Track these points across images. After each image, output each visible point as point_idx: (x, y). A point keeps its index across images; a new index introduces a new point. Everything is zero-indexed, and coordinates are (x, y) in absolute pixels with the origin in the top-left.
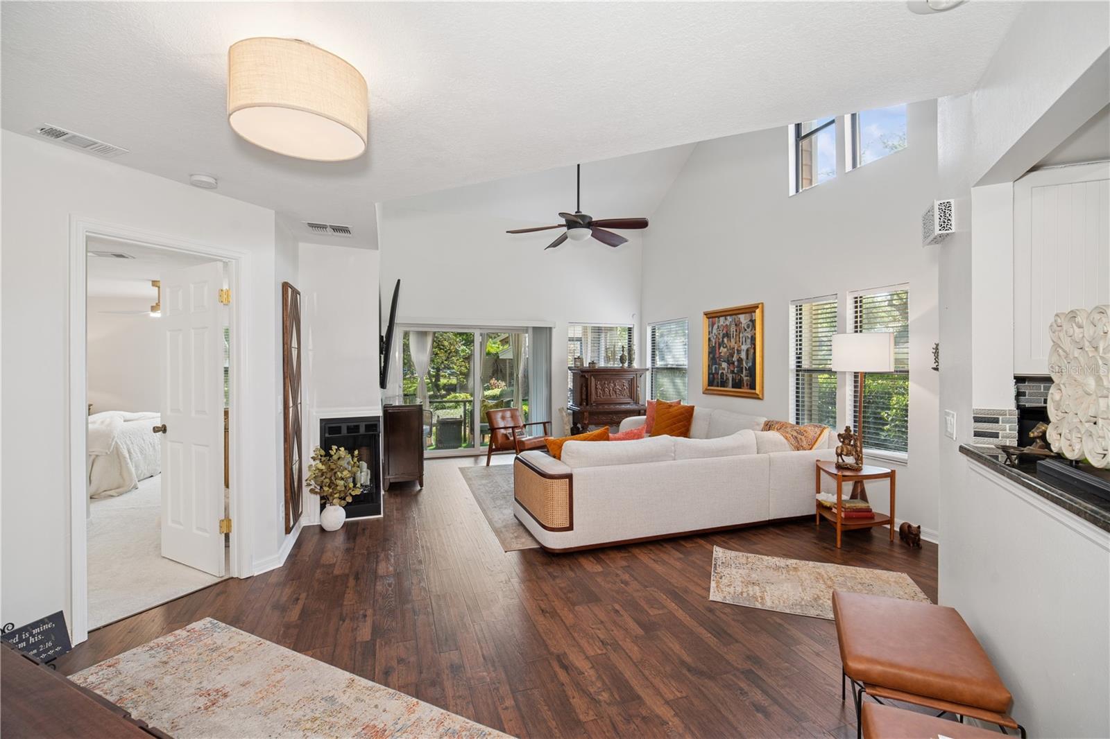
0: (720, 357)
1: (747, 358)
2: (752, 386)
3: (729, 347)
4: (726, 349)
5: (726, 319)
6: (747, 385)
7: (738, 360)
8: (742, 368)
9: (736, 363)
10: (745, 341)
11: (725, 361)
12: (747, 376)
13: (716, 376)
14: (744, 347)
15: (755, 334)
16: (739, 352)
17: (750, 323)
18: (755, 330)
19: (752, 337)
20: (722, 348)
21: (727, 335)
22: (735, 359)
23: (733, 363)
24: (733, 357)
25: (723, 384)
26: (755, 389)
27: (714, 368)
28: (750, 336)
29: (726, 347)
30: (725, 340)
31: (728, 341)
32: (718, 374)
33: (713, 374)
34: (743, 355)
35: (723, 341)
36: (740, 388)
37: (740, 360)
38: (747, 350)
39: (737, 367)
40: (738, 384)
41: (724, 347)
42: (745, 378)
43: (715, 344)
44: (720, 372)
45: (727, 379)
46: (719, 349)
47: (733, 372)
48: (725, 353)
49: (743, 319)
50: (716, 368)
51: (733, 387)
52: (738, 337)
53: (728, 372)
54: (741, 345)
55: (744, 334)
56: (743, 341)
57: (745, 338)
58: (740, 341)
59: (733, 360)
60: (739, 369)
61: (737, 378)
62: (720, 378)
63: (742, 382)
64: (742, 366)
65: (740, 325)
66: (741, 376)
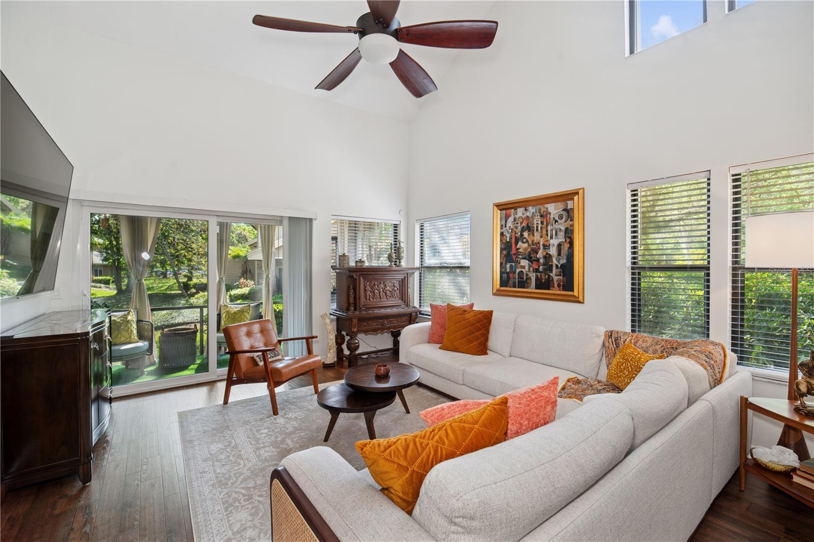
0: (517, 253)
1: (559, 254)
3: (530, 242)
4: (526, 245)
5: (526, 210)
6: (559, 285)
7: (545, 257)
8: (552, 265)
9: (542, 261)
10: (556, 235)
11: (525, 259)
12: (560, 275)
13: (511, 275)
14: (554, 242)
15: (572, 226)
16: (546, 247)
17: (565, 214)
18: (572, 220)
19: (567, 229)
20: (520, 243)
21: (529, 228)
22: (540, 254)
23: (538, 260)
24: (537, 253)
25: (523, 283)
26: (572, 290)
27: (508, 265)
28: (563, 228)
29: (527, 241)
30: (526, 234)
31: (529, 235)
32: (515, 273)
33: (508, 273)
34: (553, 251)
35: (522, 235)
36: (549, 289)
37: (548, 257)
38: (559, 245)
39: (544, 265)
40: (544, 284)
41: (523, 242)
42: (556, 278)
43: (511, 238)
44: (518, 270)
45: (529, 279)
46: (516, 244)
47: (537, 270)
48: (526, 249)
49: (554, 209)
50: (511, 266)
51: (537, 288)
52: (544, 231)
53: (529, 271)
54: (549, 239)
55: (554, 226)
56: (553, 235)
57: (556, 231)
58: (547, 235)
59: (538, 256)
60: (546, 267)
61: (543, 277)
62: (517, 278)
63: (551, 282)
64: (550, 264)
65: (548, 216)
66: (549, 276)
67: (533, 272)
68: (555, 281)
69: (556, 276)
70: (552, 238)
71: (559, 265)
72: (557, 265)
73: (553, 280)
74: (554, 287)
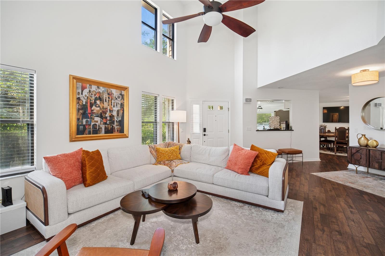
0: (92, 112)
1: (118, 115)
2: (121, 130)
3: (101, 107)
4: (99, 108)
5: (98, 88)
6: (118, 131)
7: (110, 116)
8: (114, 121)
9: (108, 118)
10: (116, 105)
11: (98, 116)
12: (118, 126)
13: (87, 127)
14: (115, 109)
15: (124, 102)
16: (111, 111)
17: (121, 96)
18: (124, 100)
19: (121, 104)
20: (94, 107)
21: (100, 99)
22: (108, 115)
23: (106, 118)
24: (106, 114)
26: (124, 133)
27: (84, 121)
28: (120, 103)
29: (99, 106)
30: (98, 102)
31: (100, 103)
32: (90, 125)
33: (84, 126)
34: (115, 114)
35: (95, 102)
36: (113, 133)
37: (112, 117)
38: (118, 111)
39: (110, 120)
40: (109, 131)
41: (96, 106)
42: (116, 127)
43: (87, 103)
44: (92, 124)
45: (100, 128)
46: (91, 106)
47: (105, 123)
48: (98, 111)
49: (115, 93)
50: (87, 122)
51: (105, 133)
54: (113, 107)
55: (115, 101)
56: (115, 105)
57: (116, 104)
58: (112, 105)
59: (106, 116)
60: (111, 121)
61: (109, 127)
62: (92, 128)
63: (114, 130)
64: (113, 120)
65: (112, 95)
66: (113, 126)
67: (103, 124)
68: (116, 129)
69: (116, 126)
70: (114, 106)
71: (118, 121)
72: (117, 121)
73: (115, 128)
74: (115, 132)
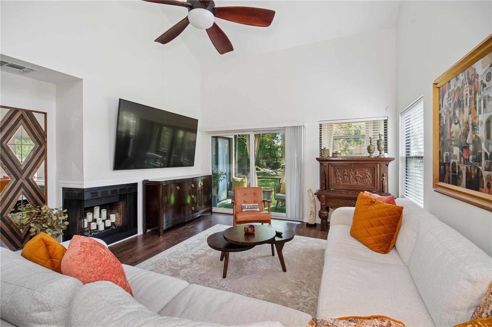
0: (451, 139)
1: (488, 137)
4: (458, 127)
5: (458, 80)
7: (474, 142)
8: (481, 154)
9: (471, 148)
10: (484, 106)
11: (457, 146)
12: (489, 170)
13: (447, 167)
14: (483, 118)
16: (475, 127)
20: (453, 125)
21: (460, 103)
24: (467, 137)
25: (455, 181)
29: (459, 122)
30: (457, 112)
31: (460, 113)
33: (444, 165)
34: (482, 132)
35: (454, 114)
36: (478, 190)
37: (477, 142)
39: (473, 153)
41: (455, 124)
42: (485, 174)
45: (460, 173)
47: (467, 162)
48: (457, 133)
49: (481, 69)
51: (468, 187)
52: (473, 102)
53: (460, 163)
54: (478, 114)
55: (482, 94)
56: (481, 107)
57: (485, 101)
58: (476, 109)
59: (467, 142)
60: (475, 156)
61: (473, 172)
62: (451, 171)
63: (480, 178)
64: (479, 151)
65: (476, 80)
66: (478, 169)
67: (464, 164)
68: (484, 179)
69: (486, 170)
70: (480, 113)
71: (489, 154)
72: (486, 154)
73: (482, 176)
74: (483, 188)
